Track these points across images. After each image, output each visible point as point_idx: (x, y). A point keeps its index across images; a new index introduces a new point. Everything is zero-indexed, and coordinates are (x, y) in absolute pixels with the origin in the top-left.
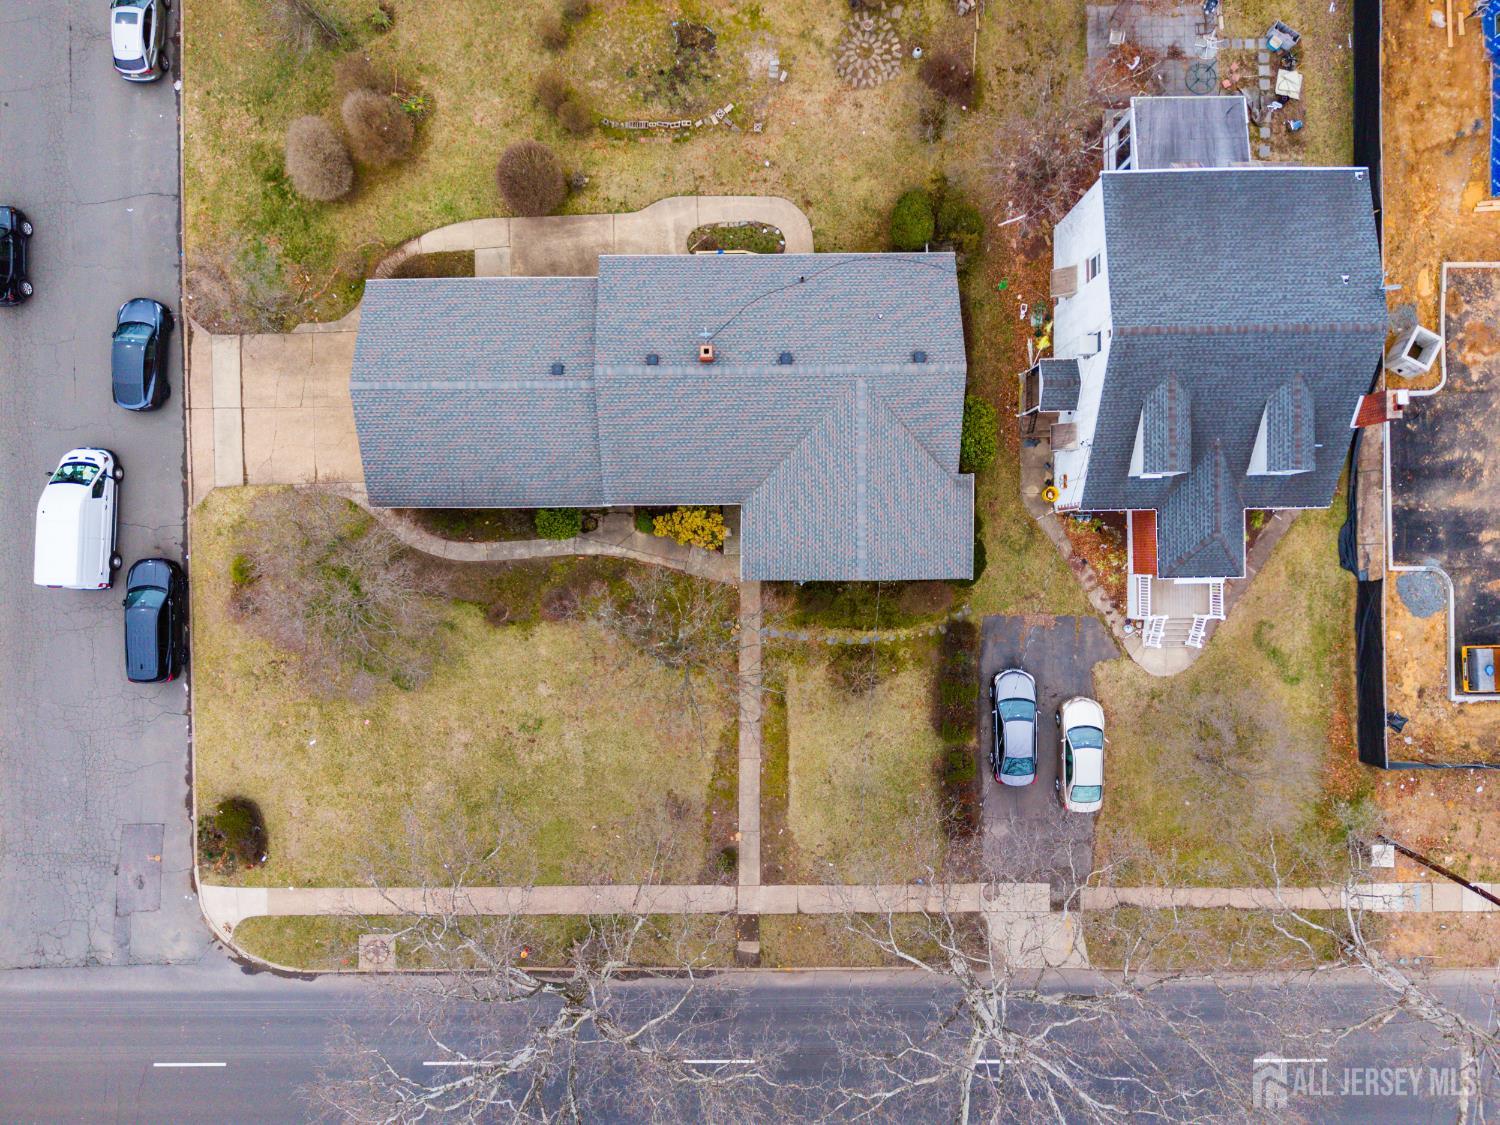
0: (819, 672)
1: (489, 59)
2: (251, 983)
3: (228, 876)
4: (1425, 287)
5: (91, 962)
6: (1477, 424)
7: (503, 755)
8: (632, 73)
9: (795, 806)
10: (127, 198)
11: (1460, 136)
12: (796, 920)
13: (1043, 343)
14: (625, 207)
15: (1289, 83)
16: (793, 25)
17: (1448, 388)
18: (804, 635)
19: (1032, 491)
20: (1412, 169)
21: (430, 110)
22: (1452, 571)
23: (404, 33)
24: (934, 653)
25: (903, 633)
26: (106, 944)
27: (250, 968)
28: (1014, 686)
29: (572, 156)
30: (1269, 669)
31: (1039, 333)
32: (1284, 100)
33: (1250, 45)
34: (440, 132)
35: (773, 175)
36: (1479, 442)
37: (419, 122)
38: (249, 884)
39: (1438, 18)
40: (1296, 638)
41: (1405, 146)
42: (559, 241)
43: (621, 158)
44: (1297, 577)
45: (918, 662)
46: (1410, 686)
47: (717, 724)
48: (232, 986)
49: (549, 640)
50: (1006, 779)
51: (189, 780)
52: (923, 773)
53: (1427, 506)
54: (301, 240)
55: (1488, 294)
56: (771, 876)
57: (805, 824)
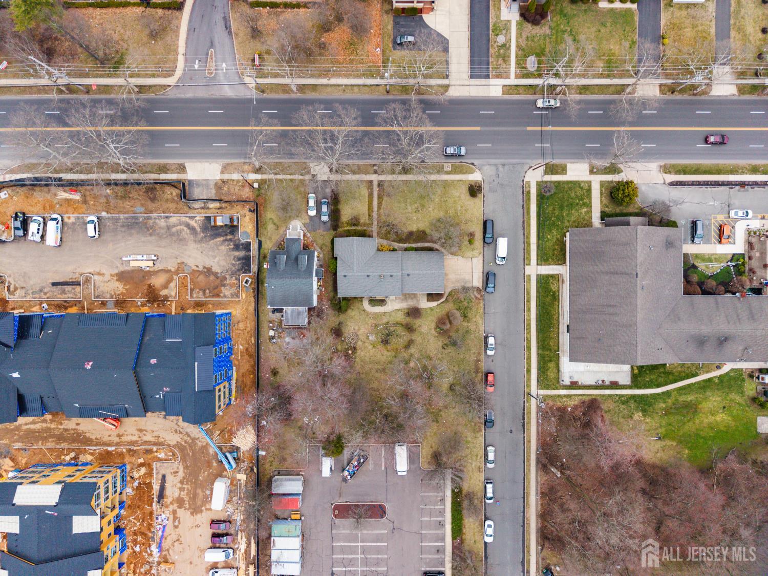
0: (362, 221)
1: (424, 339)
2: (472, 161)
3: (476, 182)
4: (244, 295)
5: (504, 165)
6: (234, 269)
7: (423, 206)
8: (397, 336)
9: (367, 195)
10: (494, 313)
11: (238, 324)
12: (366, 173)
13: (319, 284)
14: (398, 310)
15: (272, 333)
16: (366, 344)
17: (239, 275)
18: (365, 228)
19: (321, 256)
20: (246, 318)
21: (435, 329)
22: (239, 240)
23: (440, 344)
24: (340, 225)
25: (346, 229)
26: (501, 169)
27: (473, 164)
28: (325, 218)
29: (408, 319)
30: (276, 221)
31: (320, 286)
32: (273, 330)
33: (279, 340)
34: (433, 325)
35: (370, 316)
36: (233, 265)
37: (437, 327)
38: (472, 181)
39: (241, 347)
40: (270, 227)
41: (248, 322)
42: (411, 303)
43: (399, 319)
44: (270, 238)
45: (343, 223)
46: (247, 217)
47: (382, 211)
48: (476, 160)
49: (414, 228)
50: (327, 201)
51: (484, 201)
52: (342, 202)
53: (244, 252)
54: (460, 304)
55: (231, 294)
56: (371, 182)
57: (365, 192)
